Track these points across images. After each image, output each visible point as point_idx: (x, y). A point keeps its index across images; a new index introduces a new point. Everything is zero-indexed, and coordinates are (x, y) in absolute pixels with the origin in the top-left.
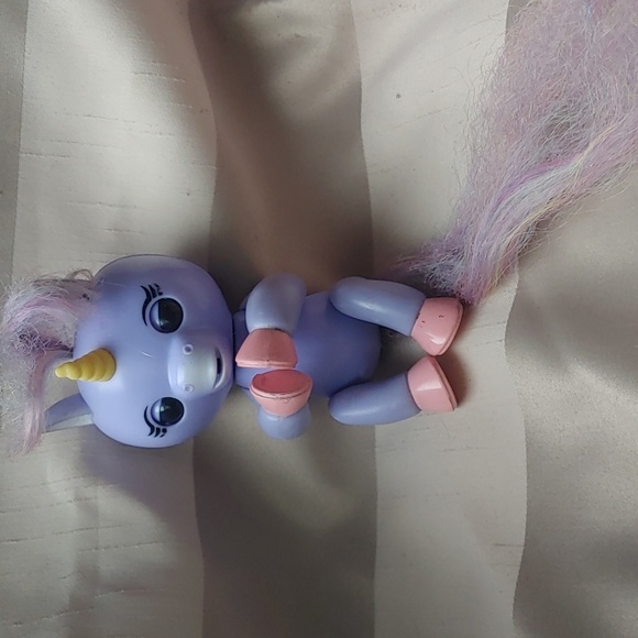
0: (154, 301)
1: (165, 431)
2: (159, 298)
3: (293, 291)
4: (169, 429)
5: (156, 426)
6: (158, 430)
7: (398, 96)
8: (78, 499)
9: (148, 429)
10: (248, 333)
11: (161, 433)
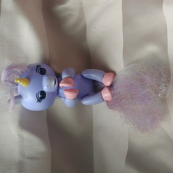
0: (39, 68)
1: (41, 101)
2: (40, 68)
3: (72, 71)
4: (42, 100)
5: (39, 99)
6: (40, 100)
7: (95, 28)
8: (19, 135)
9: (37, 100)
10: (62, 79)
11: (40, 101)
